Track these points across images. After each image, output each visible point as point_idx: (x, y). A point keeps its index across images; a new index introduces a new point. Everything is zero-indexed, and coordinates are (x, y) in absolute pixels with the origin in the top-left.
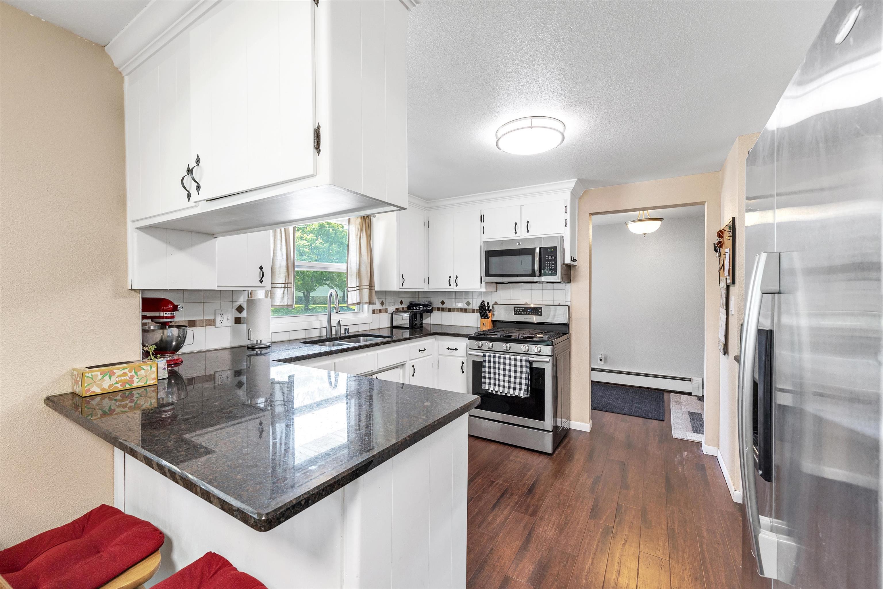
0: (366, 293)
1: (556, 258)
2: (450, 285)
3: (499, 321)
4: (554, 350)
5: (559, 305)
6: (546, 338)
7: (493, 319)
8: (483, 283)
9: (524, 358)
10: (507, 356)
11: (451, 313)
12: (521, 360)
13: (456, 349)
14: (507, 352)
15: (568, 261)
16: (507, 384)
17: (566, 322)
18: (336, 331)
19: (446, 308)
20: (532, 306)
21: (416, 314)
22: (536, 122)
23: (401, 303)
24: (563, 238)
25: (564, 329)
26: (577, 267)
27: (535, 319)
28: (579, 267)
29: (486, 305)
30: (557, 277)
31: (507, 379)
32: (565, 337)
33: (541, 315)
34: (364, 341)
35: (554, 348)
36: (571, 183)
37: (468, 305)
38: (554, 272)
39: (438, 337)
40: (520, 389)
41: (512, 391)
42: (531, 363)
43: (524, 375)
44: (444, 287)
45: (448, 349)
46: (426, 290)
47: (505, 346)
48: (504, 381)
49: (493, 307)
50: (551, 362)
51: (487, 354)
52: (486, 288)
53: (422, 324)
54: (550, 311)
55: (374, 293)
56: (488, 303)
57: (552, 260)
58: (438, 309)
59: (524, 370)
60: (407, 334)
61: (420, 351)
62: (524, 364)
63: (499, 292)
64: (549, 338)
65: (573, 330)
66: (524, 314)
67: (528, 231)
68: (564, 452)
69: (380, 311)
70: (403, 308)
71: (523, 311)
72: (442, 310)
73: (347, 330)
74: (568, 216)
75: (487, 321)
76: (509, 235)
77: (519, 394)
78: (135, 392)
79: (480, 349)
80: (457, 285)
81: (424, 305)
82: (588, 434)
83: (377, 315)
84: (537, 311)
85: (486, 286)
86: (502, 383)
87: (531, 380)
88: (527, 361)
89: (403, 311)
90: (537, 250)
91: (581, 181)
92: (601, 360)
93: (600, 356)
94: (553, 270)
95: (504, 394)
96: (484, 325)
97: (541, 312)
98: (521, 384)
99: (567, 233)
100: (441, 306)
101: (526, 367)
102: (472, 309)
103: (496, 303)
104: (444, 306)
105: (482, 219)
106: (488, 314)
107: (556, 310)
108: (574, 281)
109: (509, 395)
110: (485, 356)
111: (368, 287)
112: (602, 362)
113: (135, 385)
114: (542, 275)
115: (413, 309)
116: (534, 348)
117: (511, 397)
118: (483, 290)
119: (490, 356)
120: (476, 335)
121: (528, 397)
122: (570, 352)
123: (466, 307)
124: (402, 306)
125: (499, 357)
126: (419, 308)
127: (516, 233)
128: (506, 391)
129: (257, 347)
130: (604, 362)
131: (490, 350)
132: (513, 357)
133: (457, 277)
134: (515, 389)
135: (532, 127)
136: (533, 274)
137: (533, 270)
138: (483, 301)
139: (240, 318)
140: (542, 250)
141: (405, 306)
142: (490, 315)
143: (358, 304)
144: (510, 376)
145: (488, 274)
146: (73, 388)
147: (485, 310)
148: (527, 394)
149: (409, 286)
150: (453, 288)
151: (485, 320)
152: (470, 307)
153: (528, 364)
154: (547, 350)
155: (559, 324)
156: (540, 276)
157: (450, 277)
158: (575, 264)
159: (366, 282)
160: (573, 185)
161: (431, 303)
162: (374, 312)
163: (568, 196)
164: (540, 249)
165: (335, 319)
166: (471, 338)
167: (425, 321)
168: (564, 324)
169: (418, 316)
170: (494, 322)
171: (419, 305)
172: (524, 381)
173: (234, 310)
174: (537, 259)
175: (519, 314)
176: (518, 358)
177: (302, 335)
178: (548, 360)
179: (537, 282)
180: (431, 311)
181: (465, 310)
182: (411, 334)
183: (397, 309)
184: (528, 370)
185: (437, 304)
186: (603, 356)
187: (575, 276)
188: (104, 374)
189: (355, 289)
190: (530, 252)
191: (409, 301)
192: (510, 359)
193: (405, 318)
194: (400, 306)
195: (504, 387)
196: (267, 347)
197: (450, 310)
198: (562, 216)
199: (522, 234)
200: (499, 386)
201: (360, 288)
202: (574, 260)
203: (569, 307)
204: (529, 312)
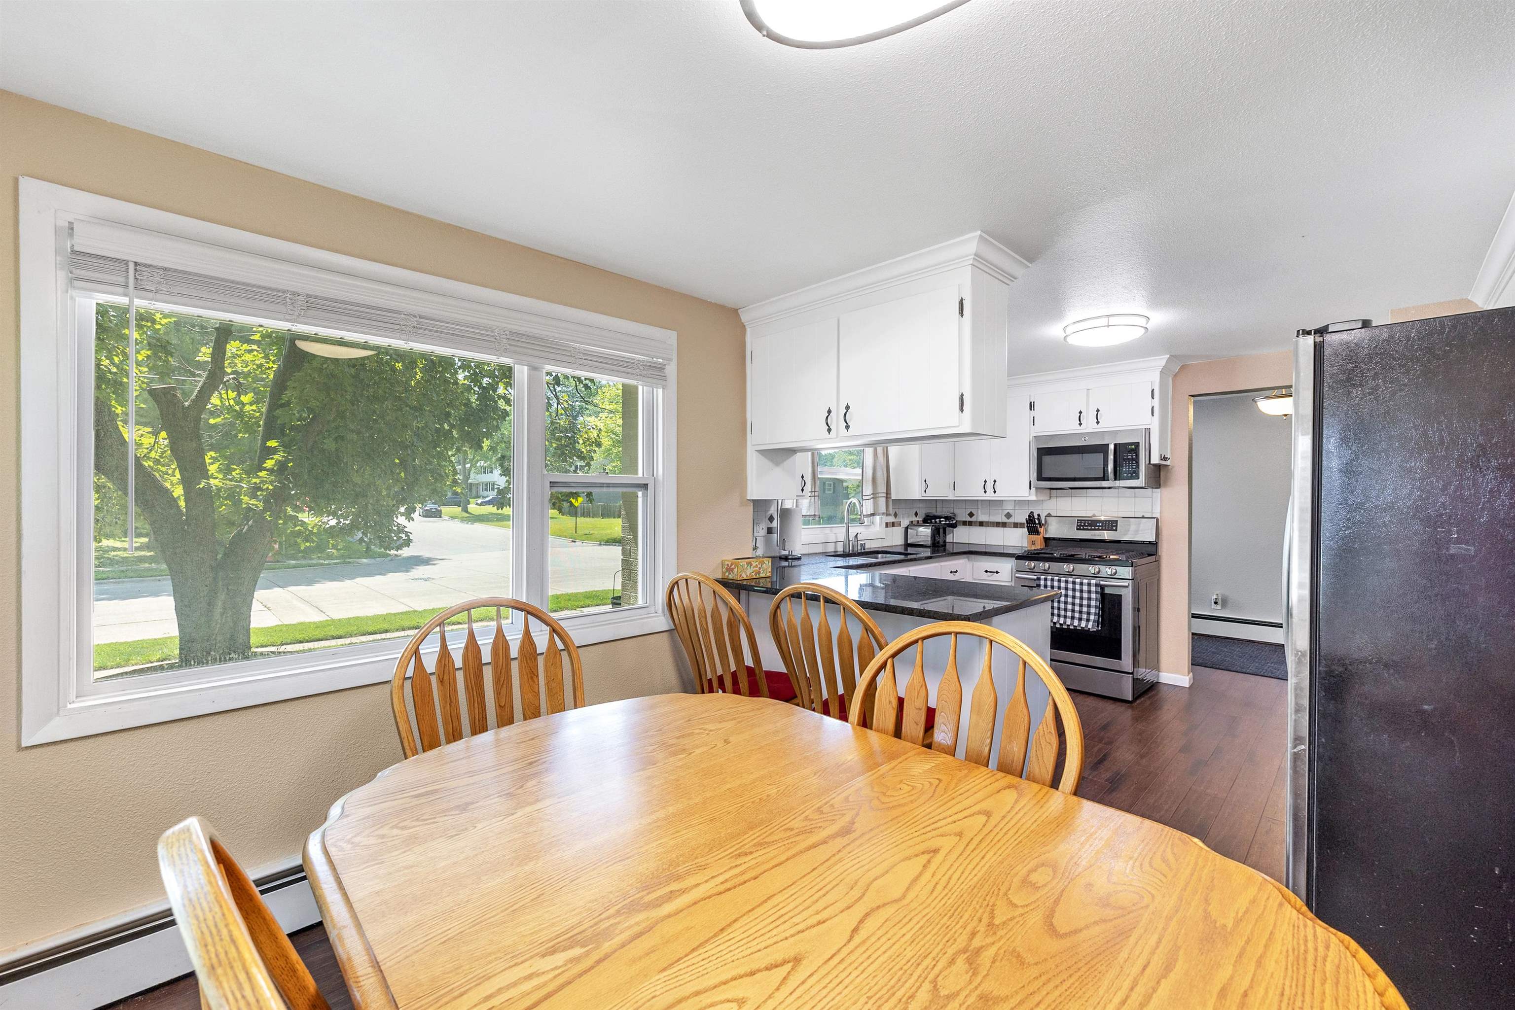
0: (882, 501)
1: (1138, 456)
2: (985, 492)
3: (1054, 539)
4: (1134, 573)
5: (1143, 517)
6: (1123, 558)
7: (1047, 536)
8: (1033, 489)
9: (1093, 582)
10: (1070, 580)
11: (983, 529)
12: (1089, 585)
13: (997, 572)
14: (1070, 574)
15: (1155, 460)
16: (1069, 614)
17: (1152, 538)
18: (853, 546)
19: (975, 522)
20: (1103, 518)
21: (939, 529)
22: (1113, 321)
23: (916, 514)
24: (1148, 431)
25: (1151, 549)
26: (1170, 467)
27: (1106, 535)
28: (1173, 467)
29: (1036, 517)
30: (1141, 482)
31: (1070, 607)
32: (1152, 558)
33: (1116, 530)
34: (882, 558)
35: (1135, 571)
36: (1161, 361)
37: (1008, 518)
38: (1135, 475)
39: (973, 556)
40: (1088, 620)
41: (1076, 623)
42: (1103, 587)
43: (1093, 603)
44: (976, 493)
45: (986, 571)
46: (951, 497)
47: (1067, 567)
48: (1066, 610)
49: (1046, 522)
50: (1130, 587)
51: (1043, 577)
52: (1036, 495)
53: (945, 542)
54: (1129, 525)
55: (891, 503)
56: (1039, 515)
57: (1133, 459)
58: (965, 523)
59: (1093, 596)
60: (927, 553)
61: (951, 572)
62: (1093, 589)
63: (1053, 500)
64: (1127, 558)
65: (1164, 550)
66: (1091, 530)
67: (1098, 423)
68: (1148, 702)
69: (893, 524)
70: (918, 521)
71: (1090, 525)
72: (970, 524)
73: (863, 546)
74: (1156, 402)
75: (1039, 539)
76: (1072, 427)
77: (1086, 626)
78: (761, 581)
79: (1031, 571)
80: (995, 492)
81: (947, 518)
82: (1187, 690)
83: (890, 529)
84: (1111, 525)
85: (1036, 492)
86: (1062, 613)
87: (1103, 609)
88: (1097, 585)
89: (918, 524)
90: (1112, 447)
91: (1173, 358)
92: (1216, 603)
93: (1215, 597)
94: (1134, 472)
95: (1065, 627)
96: (1033, 543)
97: (1116, 526)
98: (1089, 613)
99: (1154, 424)
100: (968, 519)
101: (1096, 592)
102: (1014, 523)
103: (1049, 515)
104: (973, 519)
105: (1032, 406)
106: (1039, 529)
107: (1139, 524)
108: (1166, 485)
109: (1072, 627)
110: (1039, 579)
111: (885, 495)
112: (1219, 607)
113: (762, 575)
114: (1118, 478)
115: (931, 523)
116: (1107, 570)
117: (1075, 629)
118: (1033, 498)
119: (1046, 580)
120: (1025, 554)
121: (1098, 631)
122: (1159, 580)
123: (1005, 520)
124: (917, 519)
125: (1059, 581)
126: (940, 521)
127: (1080, 424)
128: (1069, 622)
129: (790, 557)
130: (1222, 607)
131: (1045, 572)
132: (1078, 580)
133: (995, 481)
134: (1080, 619)
135: (1108, 326)
136: (1104, 478)
137: (1105, 471)
138: (1032, 513)
139: (771, 528)
140: (1118, 447)
141: (920, 519)
142: (1041, 530)
143: (873, 515)
144: (1073, 604)
145: (1040, 478)
146: (723, 573)
147: (1035, 523)
148: (1098, 627)
149: (934, 493)
150: (990, 496)
151: (1034, 537)
152: (1012, 520)
153: (1099, 589)
154: (1126, 572)
155: (1143, 543)
156: (1115, 479)
157: (985, 481)
158: (1168, 463)
159: (882, 489)
160: (1163, 363)
161: (955, 515)
162: (887, 525)
163: (1156, 377)
164: (1115, 445)
165: (853, 531)
166: (1019, 557)
167: (949, 539)
168: (1150, 543)
169: (941, 531)
170: (1047, 540)
171: (940, 517)
172: (1093, 610)
173: (767, 519)
174: (1111, 457)
175: (1084, 529)
176: (1085, 581)
177: (819, 549)
178: (1127, 584)
179: (1109, 488)
180: (954, 526)
181: (1004, 525)
182: (932, 553)
183: (912, 522)
184: (1099, 596)
185: (962, 516)
186: (1220, 598)
187: (1167, 479)
188: (748, 563)
189: (870, 497)
190: (1103, 448)
191: (924, 512)
192: (1074, 583)
193: (925, 533)
194: (915, 519)
195: (1065, 617)
196: (799, 558)
197: (981, 524)
198: (1148, 403)
199: (1089, 425)
200: (1059, 616)
201: (875, 496)
202: (1165, 459)
203: (1157, 520)
204: (1099, 526)
